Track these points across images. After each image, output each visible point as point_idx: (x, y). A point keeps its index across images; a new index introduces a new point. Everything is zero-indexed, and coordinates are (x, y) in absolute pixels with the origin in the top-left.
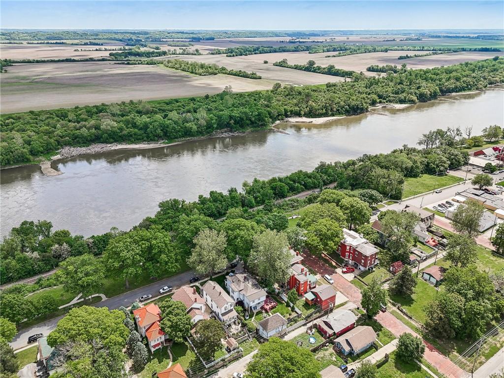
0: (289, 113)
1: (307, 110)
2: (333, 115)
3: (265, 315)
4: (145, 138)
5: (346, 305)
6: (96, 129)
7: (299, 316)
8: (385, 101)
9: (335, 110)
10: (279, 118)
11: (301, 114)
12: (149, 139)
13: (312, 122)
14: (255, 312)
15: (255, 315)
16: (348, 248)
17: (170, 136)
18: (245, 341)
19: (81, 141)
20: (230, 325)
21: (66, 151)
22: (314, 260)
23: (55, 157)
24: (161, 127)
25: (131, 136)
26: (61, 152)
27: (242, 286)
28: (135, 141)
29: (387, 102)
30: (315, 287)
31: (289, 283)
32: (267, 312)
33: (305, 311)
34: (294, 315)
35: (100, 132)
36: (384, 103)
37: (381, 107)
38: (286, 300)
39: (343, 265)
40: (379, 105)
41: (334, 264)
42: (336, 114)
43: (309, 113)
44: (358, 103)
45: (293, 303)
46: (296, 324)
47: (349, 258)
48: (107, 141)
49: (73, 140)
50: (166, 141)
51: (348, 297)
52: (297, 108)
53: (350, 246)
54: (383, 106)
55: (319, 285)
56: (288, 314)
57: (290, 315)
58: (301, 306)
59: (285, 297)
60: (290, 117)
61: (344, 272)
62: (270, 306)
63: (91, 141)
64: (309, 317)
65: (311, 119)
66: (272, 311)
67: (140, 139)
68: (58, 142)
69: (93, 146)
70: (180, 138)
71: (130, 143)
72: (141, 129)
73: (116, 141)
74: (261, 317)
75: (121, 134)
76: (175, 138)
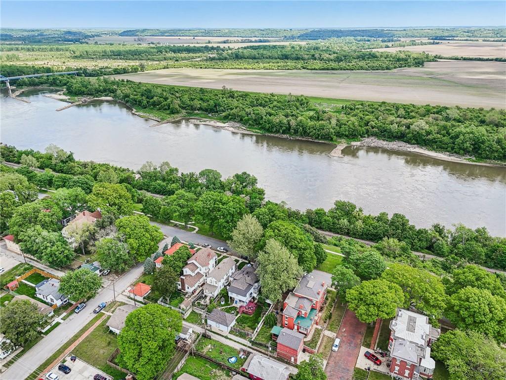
4: (449, 149)
6: (406, 127)
12: (453, 151)
17: (481, 154)
19: (387, 135)
23: (356, 143)
24: (474, 140)
28: (437, 148)
35: (408, 131)
48: (410, 141)
49: (381, 132)
50: (474, 159)
63: (396, 137)
64: (255, 343)
66: (243, 315)
67: (444, 148)
68: (367, 131)
69: (394, 143)
70: (494, 159)
71: (430, 148)
72: (452, 138)
73: (418, 143)
74: (230, 311)
75: (426, 138)
76: (486, 158)
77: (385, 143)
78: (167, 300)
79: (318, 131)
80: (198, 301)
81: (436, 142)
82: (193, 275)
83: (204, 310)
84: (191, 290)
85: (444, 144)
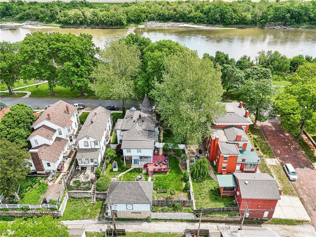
3: (140, 177)
6: (174, 10)
7: (186, 203)
12: (209, 22)
15: (129, 170)
17: (226, 22)
18: (84, 198)
19: (161, 18)
20: (84, 169)
21: (150, 24)
22: (283, 138)
23: (142, 26)
24: (221, 12)
26: (146, 23)
27: (129, 125)
34: (182, 197)
46: (172, 213)
49: (157, 17)
50: (222, 26)
51: (311, 216)
58: (207, 190)
62: (158, 167)
63: (168, 19)
66: (155, 176)
67: (202, 21)
68: (147, 17)
69: (168, 23)
70: (234, 24)
71: (193, 23)
72: (205, 14)
73: (184, 21)
74: (133, 176)
75: (189, 16)
76: (229, 24)
77: (162, 24)
78: (14, 197)
79: (111, 19)
80: (74, 179)
81: (196, 18)
82: (51, 143)
83: (90, 189)
84: (54, 167)
85: (201, 19)
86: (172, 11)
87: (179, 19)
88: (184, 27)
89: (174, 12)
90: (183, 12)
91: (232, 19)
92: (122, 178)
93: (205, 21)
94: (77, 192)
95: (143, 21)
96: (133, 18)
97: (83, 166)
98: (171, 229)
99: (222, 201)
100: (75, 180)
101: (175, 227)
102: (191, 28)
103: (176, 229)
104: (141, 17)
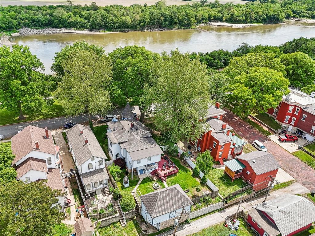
0: (212, 18)
1: (228, 16)
2: (251, 22)
3: (156, 185)
5: (291, 187)
6: (50, 15)
7: (213, 194)
8: (298, 16)
9: (254, 18)
10: (203, 22)
11: (223, 20)
13: (232, 26)
14: (142, 177)
15: (140, 182)
16: (291, 108)
18: (113, 223)
19: (37, 24)
20: (93, 194)
21: (25, 31)
22: (237, 122)
23: (15, 34)
25: (77, 23)
26: (20, 31)
27: (125, 137)
28: (79, 27)
29: (300, 17)
30: (239, 154)
31: (200, 143)
32: (160, 179)
33: (224, 187)
34: (204, 191)
35: (52, 18)
36: (298, 17)
37: (294, 20)
38: (194, 166)
39: (280, 131)
40: (293, 19)
41: (266, 129)
42: (254, 22)
43: (230, 20)
44: (276, 13)
45: (204, 173)
46: (206, 208)
47: (289, 123)
48: (58, 25)
49: (31, 23)
50: (105, 30)
51: (292, 176)
52: (220, 15)
53: (296, 106)
54: (296, 20)
55: (246, 153)
56: (195, 189)
57: (198, 190)
58: (217, 179)
59: (192, 162)
60: (213, 22)
61: (281, 140)
62: (167, 171)
63: (45, 25)
64: (230, 197)
65: (231, 24)
66: (168, 180)
67: (84, 27)
68: (19, 24)
69: (46, 29)
70: (117, 28)
71: (75, 29)
72: (85, 19)
73: (65, 27)
74: (149, 187)
75: (69, 21)
76: (112, 28)
77: (39, 30)
83: (117, 212)
85: (83, 24)
86: (48, 17)
87: (58, 24)
88: (66, 33)
89: (50, 18)
90: (61, 17)
91: (114, 24)
92: (139, 191)
93: (88, 26)
94: (104, 220)
95: (17, 29)
96: (3, 25)
97: (91, 192)
98: (210, 222)
99: (235, 184)
100: (92, 209)
101: (213, 219)
102: (74, 33)
103: (215, 220)
104: (13, 24)
